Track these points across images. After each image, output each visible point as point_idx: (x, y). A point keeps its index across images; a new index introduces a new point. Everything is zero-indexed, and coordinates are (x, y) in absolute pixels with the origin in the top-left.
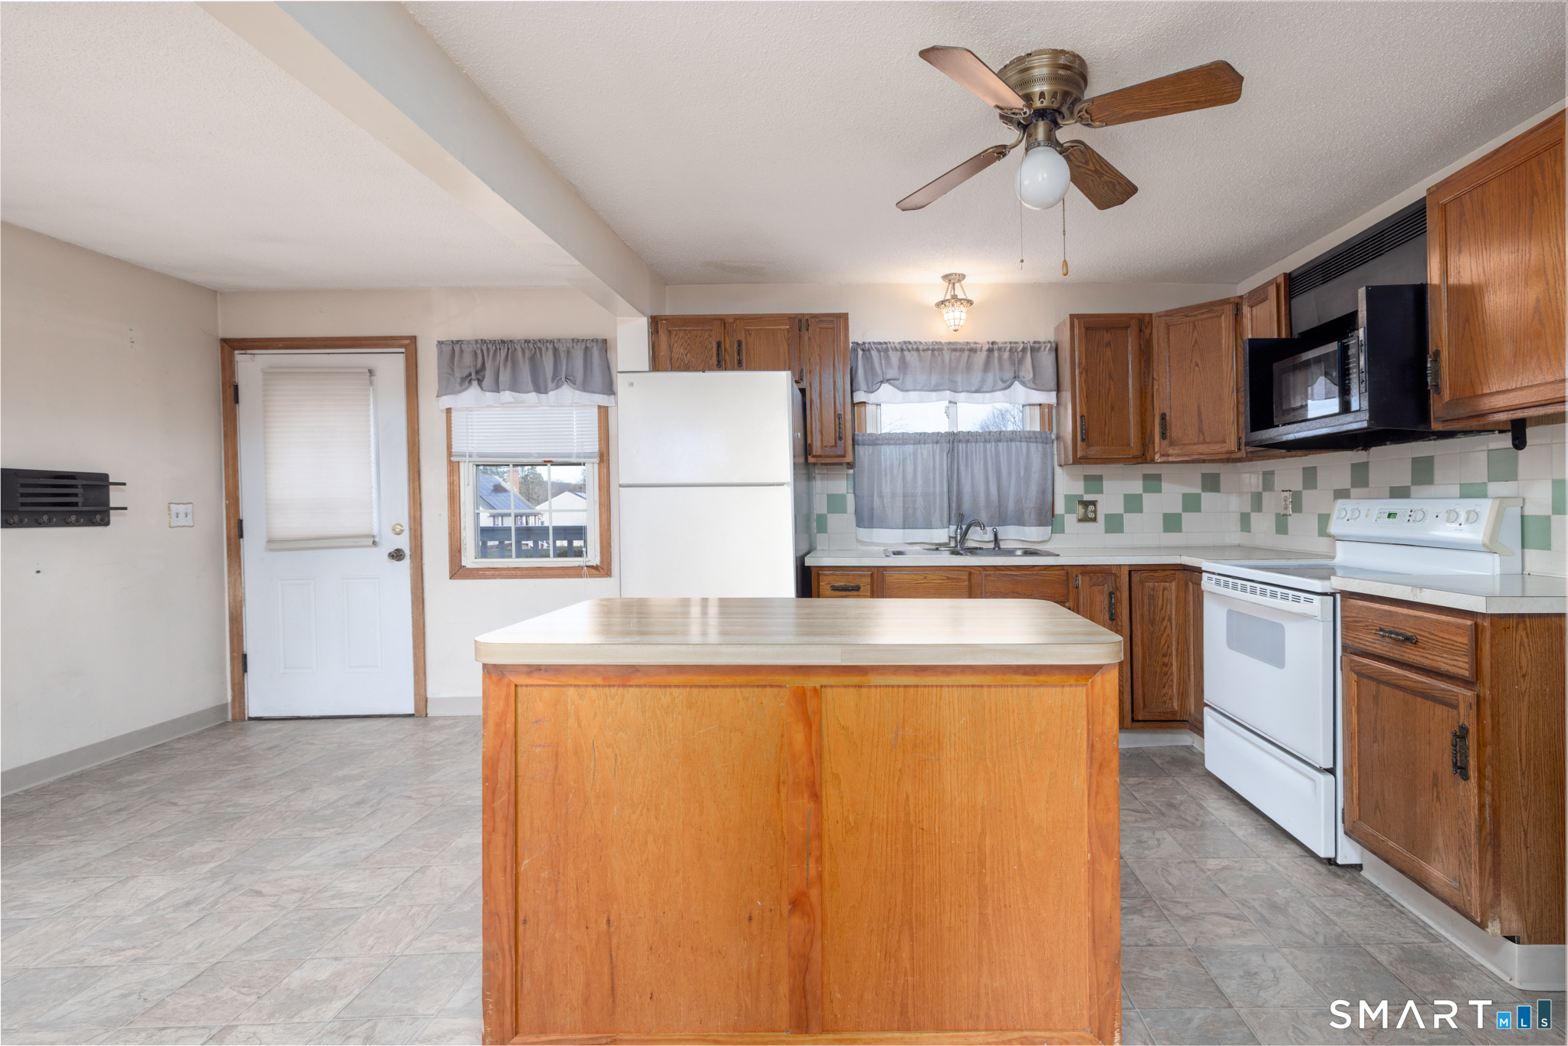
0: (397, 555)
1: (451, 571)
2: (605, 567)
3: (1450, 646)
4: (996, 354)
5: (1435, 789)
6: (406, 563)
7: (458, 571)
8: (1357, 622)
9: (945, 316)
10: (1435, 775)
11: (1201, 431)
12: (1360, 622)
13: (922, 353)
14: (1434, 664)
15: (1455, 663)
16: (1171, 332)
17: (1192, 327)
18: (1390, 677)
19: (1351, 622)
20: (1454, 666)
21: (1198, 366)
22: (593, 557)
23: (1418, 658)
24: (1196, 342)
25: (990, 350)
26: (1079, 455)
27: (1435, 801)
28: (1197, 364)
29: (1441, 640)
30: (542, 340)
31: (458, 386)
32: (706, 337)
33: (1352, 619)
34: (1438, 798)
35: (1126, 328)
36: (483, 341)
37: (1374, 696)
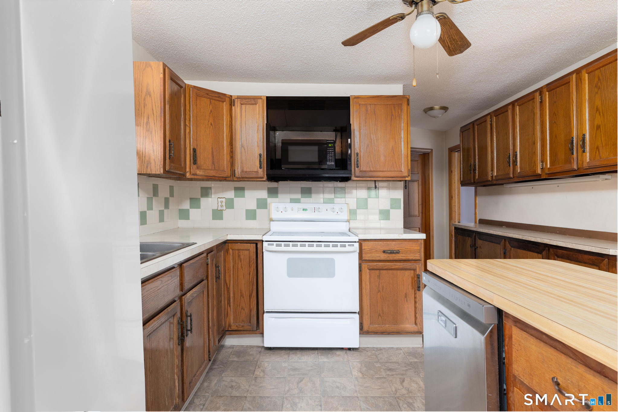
3: (413, 251)
5: (406, 298)
8: (371, 250)
10: (406, 294)
11: (213, 163)
12: (373, 250)
14: (407, 258)
15: (415, 256)
16: (198, 100)
17: (209, 102)
18: (388, 267)
19: (368, 251)
20: (415, 257)
21: (212, 126)
23: (400, 258)
24: (211, 111)
26: (167, 168)
27: (405, 302)
28: (211, 124)
29: (410, 250)
33: (368, 250)
34: (407, 301)
37: (378, 276)
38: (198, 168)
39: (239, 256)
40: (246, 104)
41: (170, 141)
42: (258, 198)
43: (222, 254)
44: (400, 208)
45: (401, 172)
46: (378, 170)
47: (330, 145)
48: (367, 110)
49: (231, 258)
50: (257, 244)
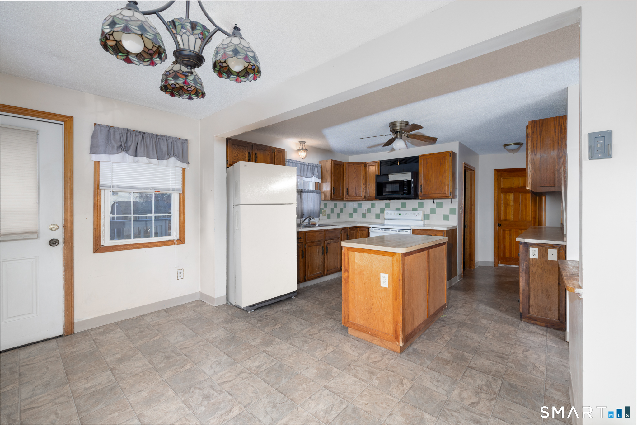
0: (53, 243)
1: (94, 249)
2: (182, 239)
4: (309, 166)
6: (60, 247)
7: (98, 248)
9: (300, 154)
11: (356, 193)
13: (293, 164)
17: (354, 168)
22: (175, 235)
24: (355, 171)
25: (308, 165)
26: (332, 198)
28: (355, 177)
30: (161, 135)
31: (115, 151)
32: (244, 149)
35: (341, 165)
36: (128, 130)
38: (349, 196)
39: (362, 233)
40: (371, 166)
41: (333, 188)
42: (381, 208)
43: (355, 232)
44: (455, 214)
45: (445, 194)
46: (433, 193)
47: (405, 182)
48: (427, 162)
49: (359, 234)
50: (369, 229)
